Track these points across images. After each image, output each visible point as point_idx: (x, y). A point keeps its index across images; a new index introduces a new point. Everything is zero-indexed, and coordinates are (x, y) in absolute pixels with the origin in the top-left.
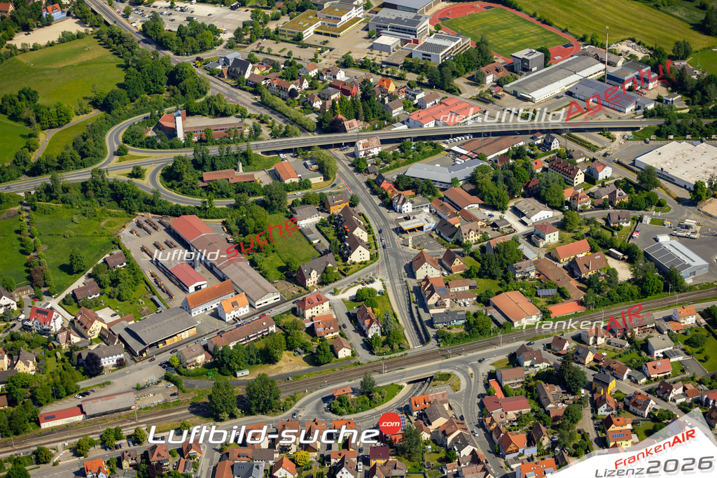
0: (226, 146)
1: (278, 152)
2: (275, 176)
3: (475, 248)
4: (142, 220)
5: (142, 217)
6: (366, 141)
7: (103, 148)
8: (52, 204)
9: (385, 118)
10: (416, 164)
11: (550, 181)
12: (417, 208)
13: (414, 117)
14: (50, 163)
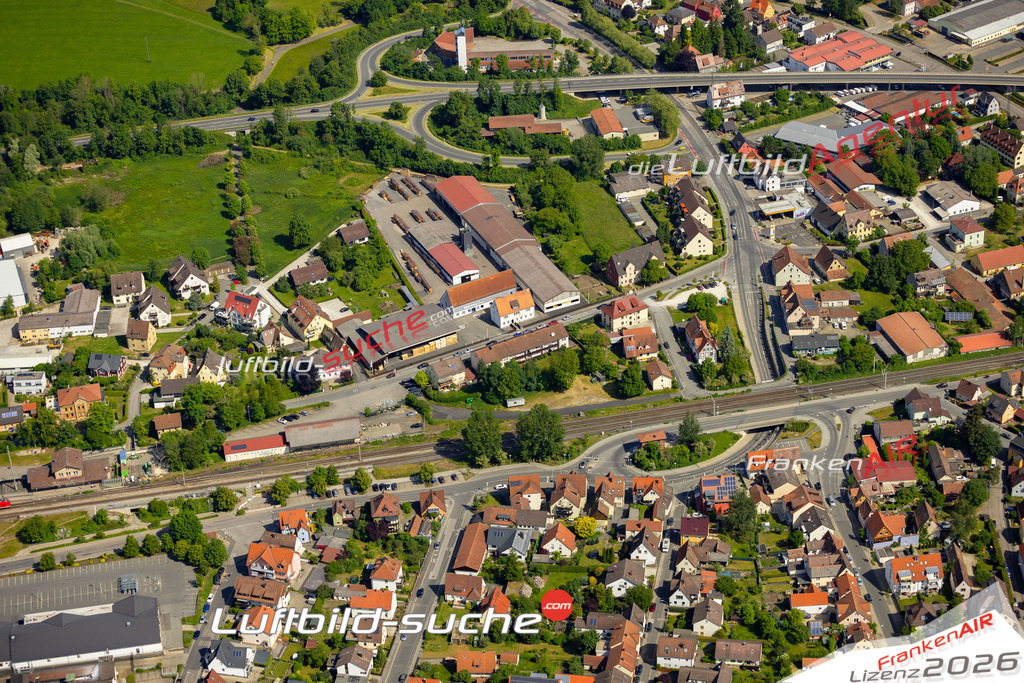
0: (524, 81)
1: (598, 94)
2: (592, 128)
3: (863, 247)
4: (397, 179)
5: (398, 175)
6: (724, 85)
7: (352, 75)
8: (273, 150)
9: (756, 56)
10: (792, 123)
11: (979, 159)
12: (788, 186)
13: (796, 55)
14: (274, 92)
